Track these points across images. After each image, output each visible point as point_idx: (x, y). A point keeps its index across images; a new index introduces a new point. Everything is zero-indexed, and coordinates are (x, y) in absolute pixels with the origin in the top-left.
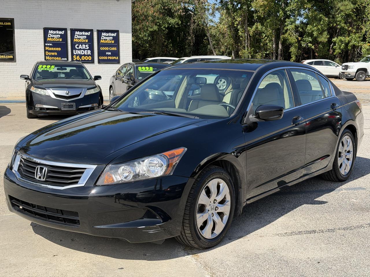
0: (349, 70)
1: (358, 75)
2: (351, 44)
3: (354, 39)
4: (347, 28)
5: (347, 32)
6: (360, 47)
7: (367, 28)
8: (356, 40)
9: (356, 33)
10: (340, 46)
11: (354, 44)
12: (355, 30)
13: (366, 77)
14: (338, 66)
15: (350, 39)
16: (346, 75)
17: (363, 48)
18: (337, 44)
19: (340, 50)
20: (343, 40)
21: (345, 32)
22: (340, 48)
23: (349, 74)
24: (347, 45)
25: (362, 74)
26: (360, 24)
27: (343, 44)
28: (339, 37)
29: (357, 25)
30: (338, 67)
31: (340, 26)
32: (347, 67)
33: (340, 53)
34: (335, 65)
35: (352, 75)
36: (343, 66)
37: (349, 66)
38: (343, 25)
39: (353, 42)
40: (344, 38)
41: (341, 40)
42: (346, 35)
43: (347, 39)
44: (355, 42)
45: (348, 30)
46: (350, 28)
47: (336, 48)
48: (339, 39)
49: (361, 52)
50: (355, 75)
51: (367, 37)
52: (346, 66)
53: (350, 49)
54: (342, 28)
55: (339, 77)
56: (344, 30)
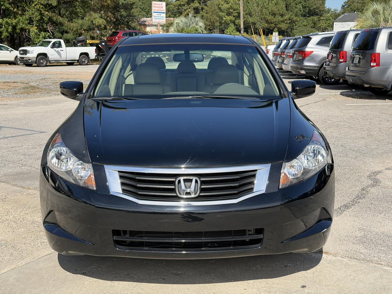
0: (28, 55)
1: (39, 61)
2: (19, 27)
3: (22, 21)
4: (12, 9)
5: (12, 14)
6: (28, 30)
7: (32, 10)
8: (23, 22)
9: (22, 15)
10: (7, 29)
11: (22, 27)
12: (21, 12)
13: (47, 63)
14: (12, 50)
15: (17, 21)
16: (26, 60)
17: (31, 31)
18: (3, 27)
19: (8, 33)
20: (9, 22)
21: (10, 14)
22: (7, 31)
23: (30, 60)
24: (14, 28)
25: (43, 59)
26: (24, 6)
27: (10, 27)
28: (4, 19)
29: (22, 6)
30: (12, 52)
31: (4, 7)
32: (25, 52)
33: (8, 37)
34: (9, 50)
35: (33, 60)
36: (20, 51)
37: (28, 51)
38: (8, 6)
39: (21, 25)
40: (10, 20)
41: (8, 23)
42: (12, 17)
43: (14, 21)
44: (23, 25)
45: (13, 11)
46: (15, 10)
47: (3, 30)
48: (5, 21)
49: (30, 36)
50: (35, 60)
51: (33, 20)
52: (23, 50)
53: (19, 32)
54: (7, 9)
55: (14, 62)
56: (10, 11)
